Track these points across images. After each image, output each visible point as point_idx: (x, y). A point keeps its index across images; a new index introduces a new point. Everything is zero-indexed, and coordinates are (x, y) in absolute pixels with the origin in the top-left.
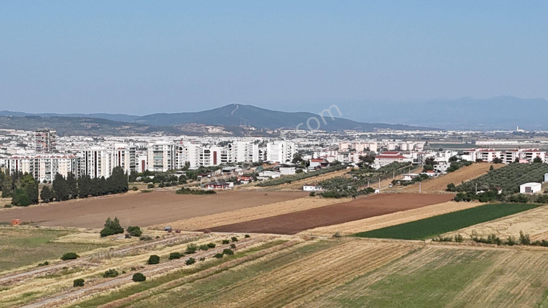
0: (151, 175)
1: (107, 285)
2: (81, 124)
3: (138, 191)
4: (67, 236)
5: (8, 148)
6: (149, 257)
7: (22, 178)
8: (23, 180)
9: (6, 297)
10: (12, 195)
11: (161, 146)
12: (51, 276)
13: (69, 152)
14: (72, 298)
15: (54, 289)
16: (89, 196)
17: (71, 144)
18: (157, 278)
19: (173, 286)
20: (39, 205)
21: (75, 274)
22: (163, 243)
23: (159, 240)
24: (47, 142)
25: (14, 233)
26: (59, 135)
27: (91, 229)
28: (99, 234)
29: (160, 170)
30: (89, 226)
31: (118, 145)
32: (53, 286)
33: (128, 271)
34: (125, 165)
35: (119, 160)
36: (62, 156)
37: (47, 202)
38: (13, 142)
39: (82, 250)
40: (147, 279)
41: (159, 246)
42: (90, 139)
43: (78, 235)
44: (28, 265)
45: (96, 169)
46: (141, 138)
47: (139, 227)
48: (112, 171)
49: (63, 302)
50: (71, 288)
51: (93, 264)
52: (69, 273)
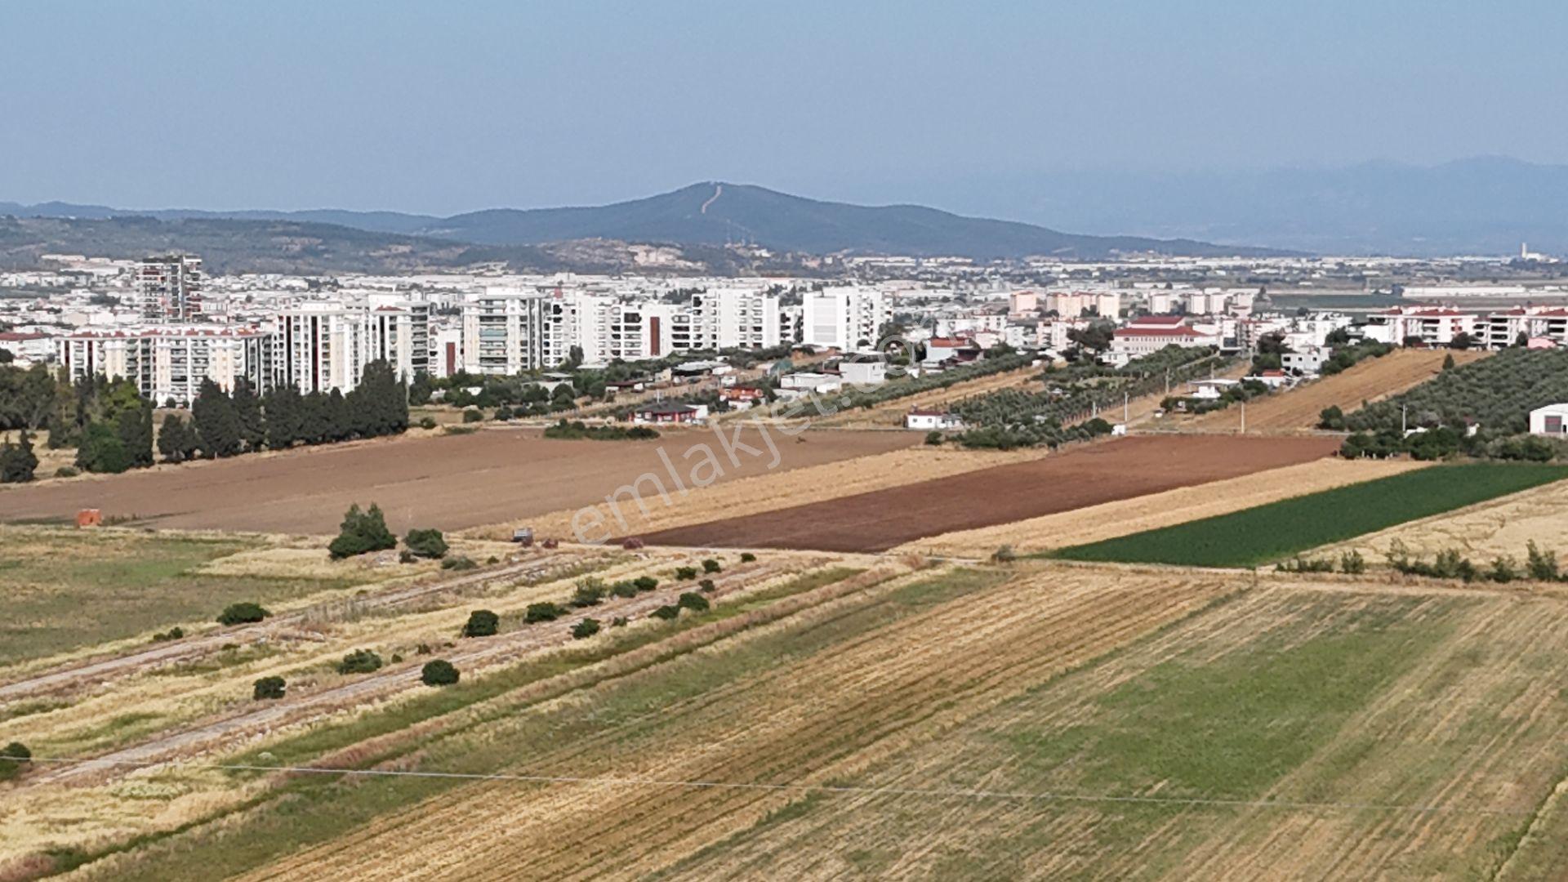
0: (472, 385)
1: (349, 694)
2: (274, 240)
3: (437, 430)
4: (235, 557)
5: (64, 307)
6: (469, 616)
7: (107, 393)
8: (107, 399)
9: (63, 727)
10: (77, 442)
11: (500, 303)
12: (191, 670)
13: (238, 318)
14: (250, 731)
15: (198, 705)
16: (296, 443)
17: (243, 296)
18: (492, 675)
19: (536, 696)
20: (154, 469)
21: (257, 664)
22: (510, 576)
23: (495, 569)
24: (175, 292)
25: (83, 549)
26: (209, 272)
27: (302, 538)
28: (328, 552)
29: (498, 370)
30: (298, 528)
31: (377, 300)
32: (197, 697)
33: (408, 654)
34: (400, 357)
35: (383, 341)
36: (217, 329)
37: (177, 461)
38: (80, 292)
39: (278, 595)
40: (463, 677)
41: (496, 586)
42: (298, 282)
43: (264, 553)
44: (124, 638)
45: (315, 368)
46: (443, 282)
47: (439, 530)
48: (361, 374)
49: (225, 743)
50: (248, 702)
51: (310, 635)
52: (241, 662)
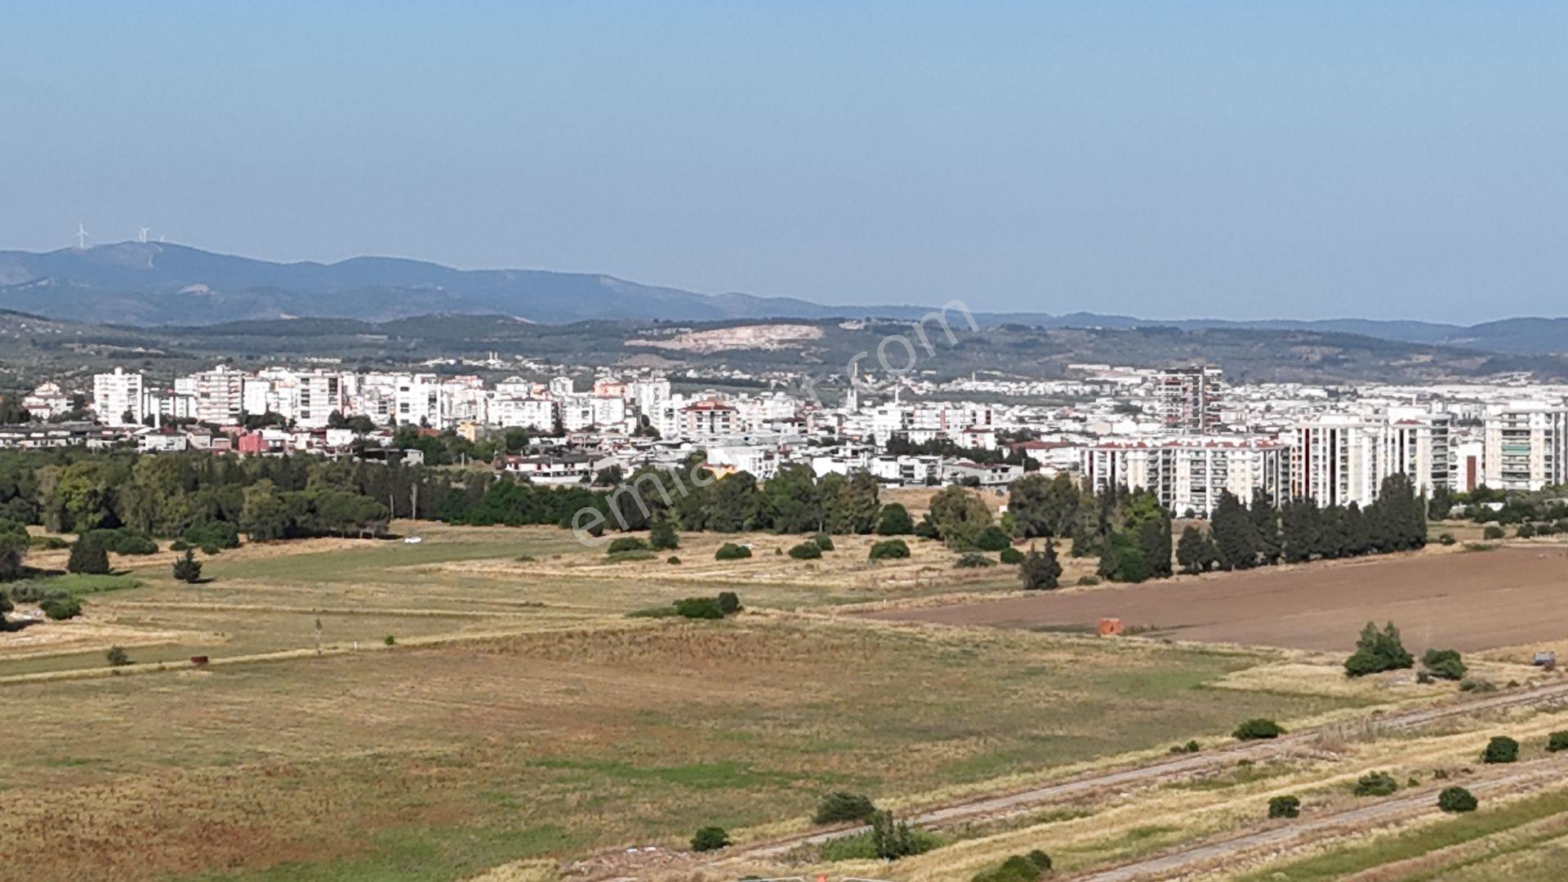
0: (1493, 500)
1: (1364, 817)
2: (1295, 349)
3: (1456, 547)
4: (1252, 670)
5: (1089, 416)
6: (1488, 742)
7: (1129, 504)
8: (1129, 510)
9: (1082, 836)
10: (1099, 551)
11: (1524, 417)
12: (1207, 784)
13: (1258, 430)
14: (1264, 849)
15: (1213, 821)
16: (1312, 557)
17: (1262, 406)
18: (1512, 805)
19: (1558, 829)
20: (1172, 580)
21: (1271, 782)
22: (1531, 702)
23: (1515, 693)
24: (1196, 402)
25: (1103, 658)
26: (1229, 381)
27: (1317, 654)
28: (1343, 669)
29: (1520, 485)
30: (1314, 644)
31: (1396, 413)
32: (1212, 812)
33: (1424, 778)
34: (1419, 471)
35: (1402, 454)
36: (1237, 441)
37: (1196, 573)
38: (1104, 401)
39: (1293, 712)
40: (1481, 804)
41: (1516, 711)
42: (1318, 392)
43: (1281, 668)
44: (1142, 749)
45: (1333, 481)
46: (1465, 391)
47: (1456, 650)
48: (1379, 487)
49: (1239, 861)
50: (1262, 820)
51: (1324, 754)
52: (1255, 779)
